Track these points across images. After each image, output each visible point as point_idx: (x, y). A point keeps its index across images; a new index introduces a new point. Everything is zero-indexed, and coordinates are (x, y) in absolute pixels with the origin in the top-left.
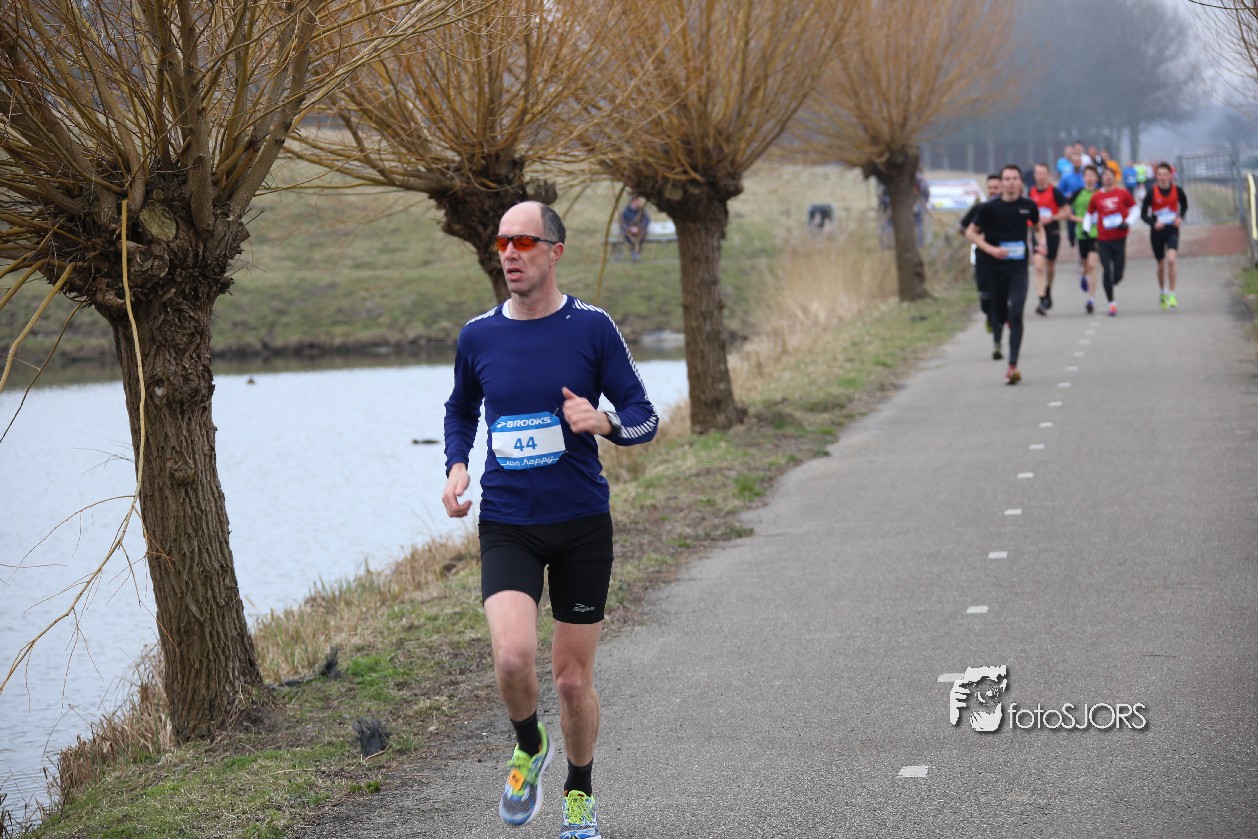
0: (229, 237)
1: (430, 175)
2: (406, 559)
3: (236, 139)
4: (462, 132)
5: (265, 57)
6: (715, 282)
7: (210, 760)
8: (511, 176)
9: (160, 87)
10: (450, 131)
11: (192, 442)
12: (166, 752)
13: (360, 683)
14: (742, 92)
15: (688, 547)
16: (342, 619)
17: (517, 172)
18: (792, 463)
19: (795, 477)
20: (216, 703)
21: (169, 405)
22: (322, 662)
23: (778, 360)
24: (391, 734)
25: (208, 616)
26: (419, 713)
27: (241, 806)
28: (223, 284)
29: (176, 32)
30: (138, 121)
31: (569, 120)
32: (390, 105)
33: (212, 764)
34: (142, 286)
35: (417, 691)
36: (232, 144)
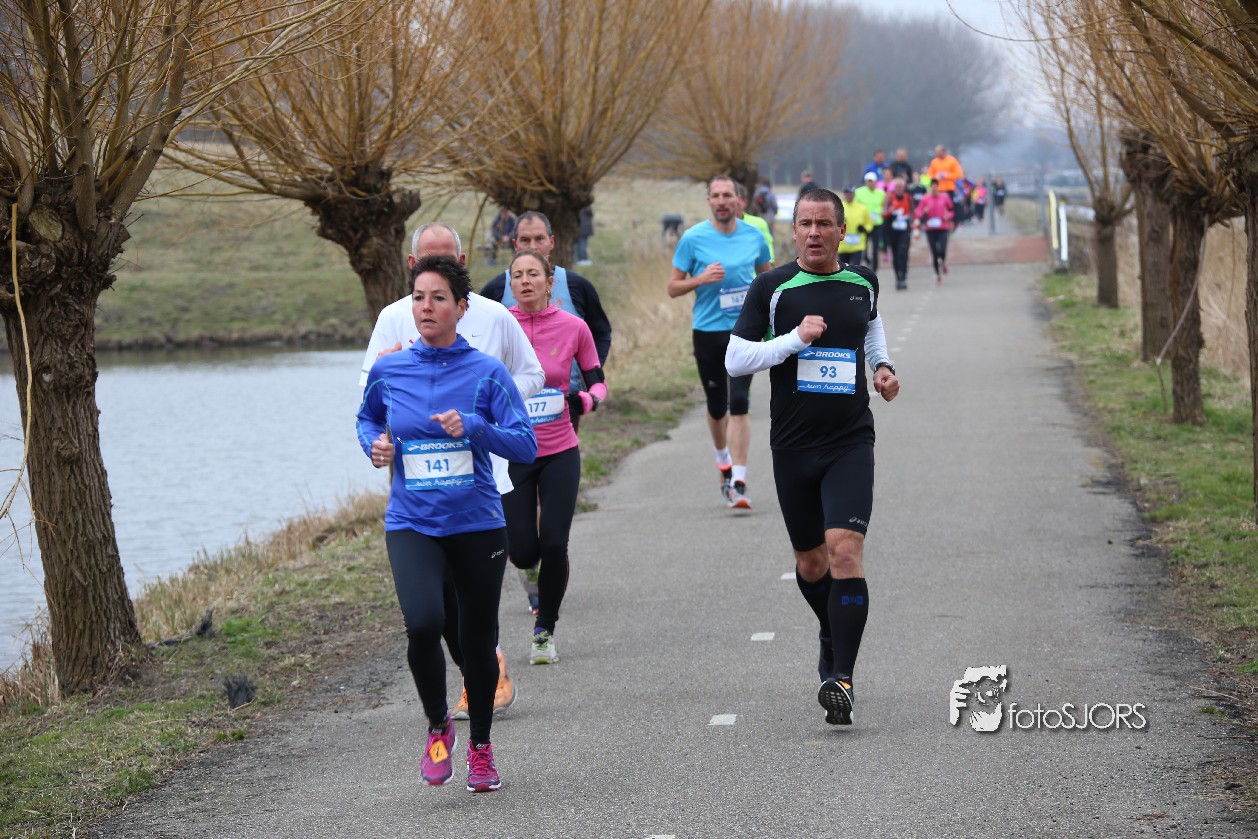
0: (112, 237)
1: (305, 184)
2: (283, 531)
3: (119, 149)
4: (335, 146)
5: (144, 77)
7: (92, 711)
8: (379, 185)
9: (48, 100)
11: (77, 424)
12: (53, 704)
13: (232, 642)
14: (593, 113)
16: (220, 585)
17: (385, 182)
18: (636, 446)
19: (638, 457)
20: (98, 660)
21: (55, 390)
22: (198, 624)
24: (256, 688)
25: (91, 582)
26: (284, 669)
27: (115, 753)
28: (106, 280)
29: (63, 53)
30: (27, 132)
31: (433, 136)
32: (269, 121)
33: (93, 715)
34: (31, 282)
35: (284, 650)
36: (114, 154)
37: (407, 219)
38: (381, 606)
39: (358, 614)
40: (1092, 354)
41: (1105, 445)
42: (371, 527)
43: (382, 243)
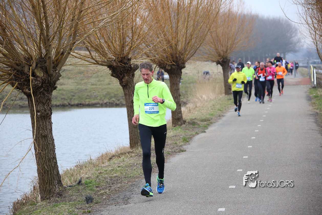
0: (57, 76)
1: (107, 62)
2: (100, 156)
3: (59, 52)
4: (116, 51)
5: (66, 33)
6: (179, 89)
8: (128, 62)
9: (40, 39)
10: (113, 51)
11: (46, 126)
12: (39, 202)
13: (87, 186)
14: (186, 43)
15: (170, 154)
16: (84, 171)
18: (196, 134)
19: (197, 137)
20: (51, 191)
21: (41, 117)
22: (78, 181)
23: (194, 109)
24: (94, 199)
25: (50, 169)
26: (101, 194)
28: (55, 88)
30: (34, 47)
31: (142, 49)
32: (98, 45)
33: (50, 206)
34: (35, 88)
35: (101, 189)
36: (57, 53)
37: (135, 72)
38: (127, 177)
39: (121, 179)
42: (124, 155)
43: (128, 78)
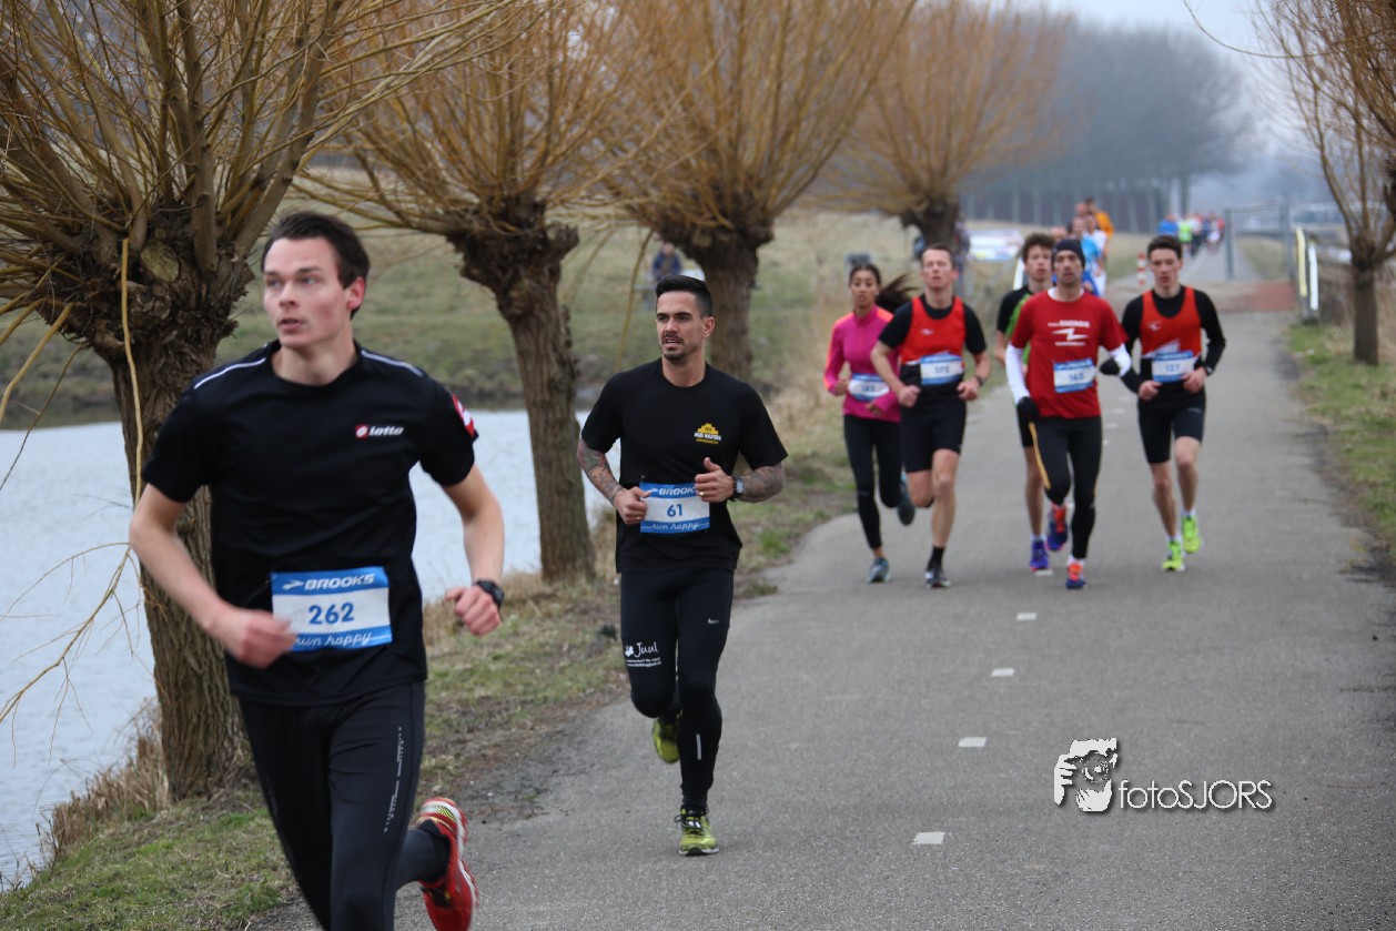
0: (234, 278)
1: (448, 217)
3: (242, 178)
4: (482, 174)
5: (273, 96)
6: (744, 332)
7: (207, 818)
8: (532, 219)
9: (164, 121)
12: (162, 809)
14: (774, 138)
17: (538, 215)
18: (819, 520)
19: (824, 532)
20: (214, 759)
23: (810, 412)
25: (207, 669)
27: (235, 865)
28: (226, 326)
29: (181, 67)
30: (140, 157)
31: (593, 162)
32: (408, 145)
33: (208, 822)
34: (143, 328)
36: (238, 182)
37: (562, 257)
38: (532, 701)
39: (507, 710)
40: (1349, 419)
41: (1366, 524)
42: (519, 609)
43: (535, 285)
